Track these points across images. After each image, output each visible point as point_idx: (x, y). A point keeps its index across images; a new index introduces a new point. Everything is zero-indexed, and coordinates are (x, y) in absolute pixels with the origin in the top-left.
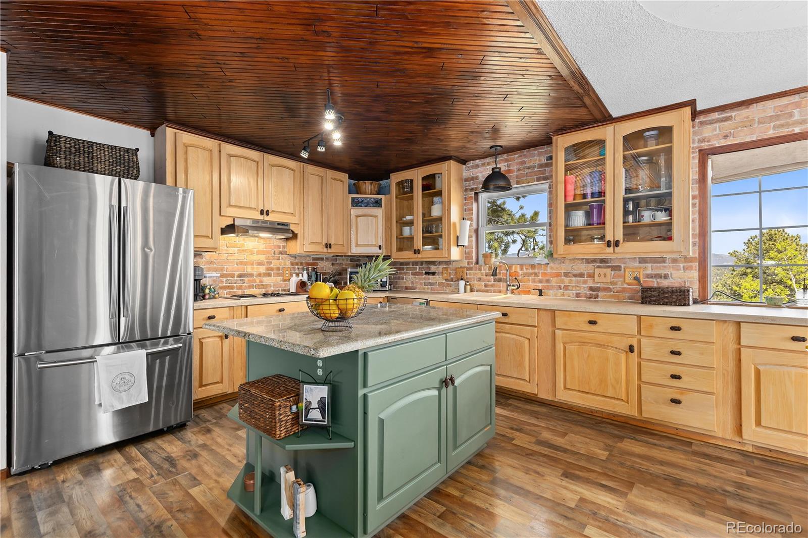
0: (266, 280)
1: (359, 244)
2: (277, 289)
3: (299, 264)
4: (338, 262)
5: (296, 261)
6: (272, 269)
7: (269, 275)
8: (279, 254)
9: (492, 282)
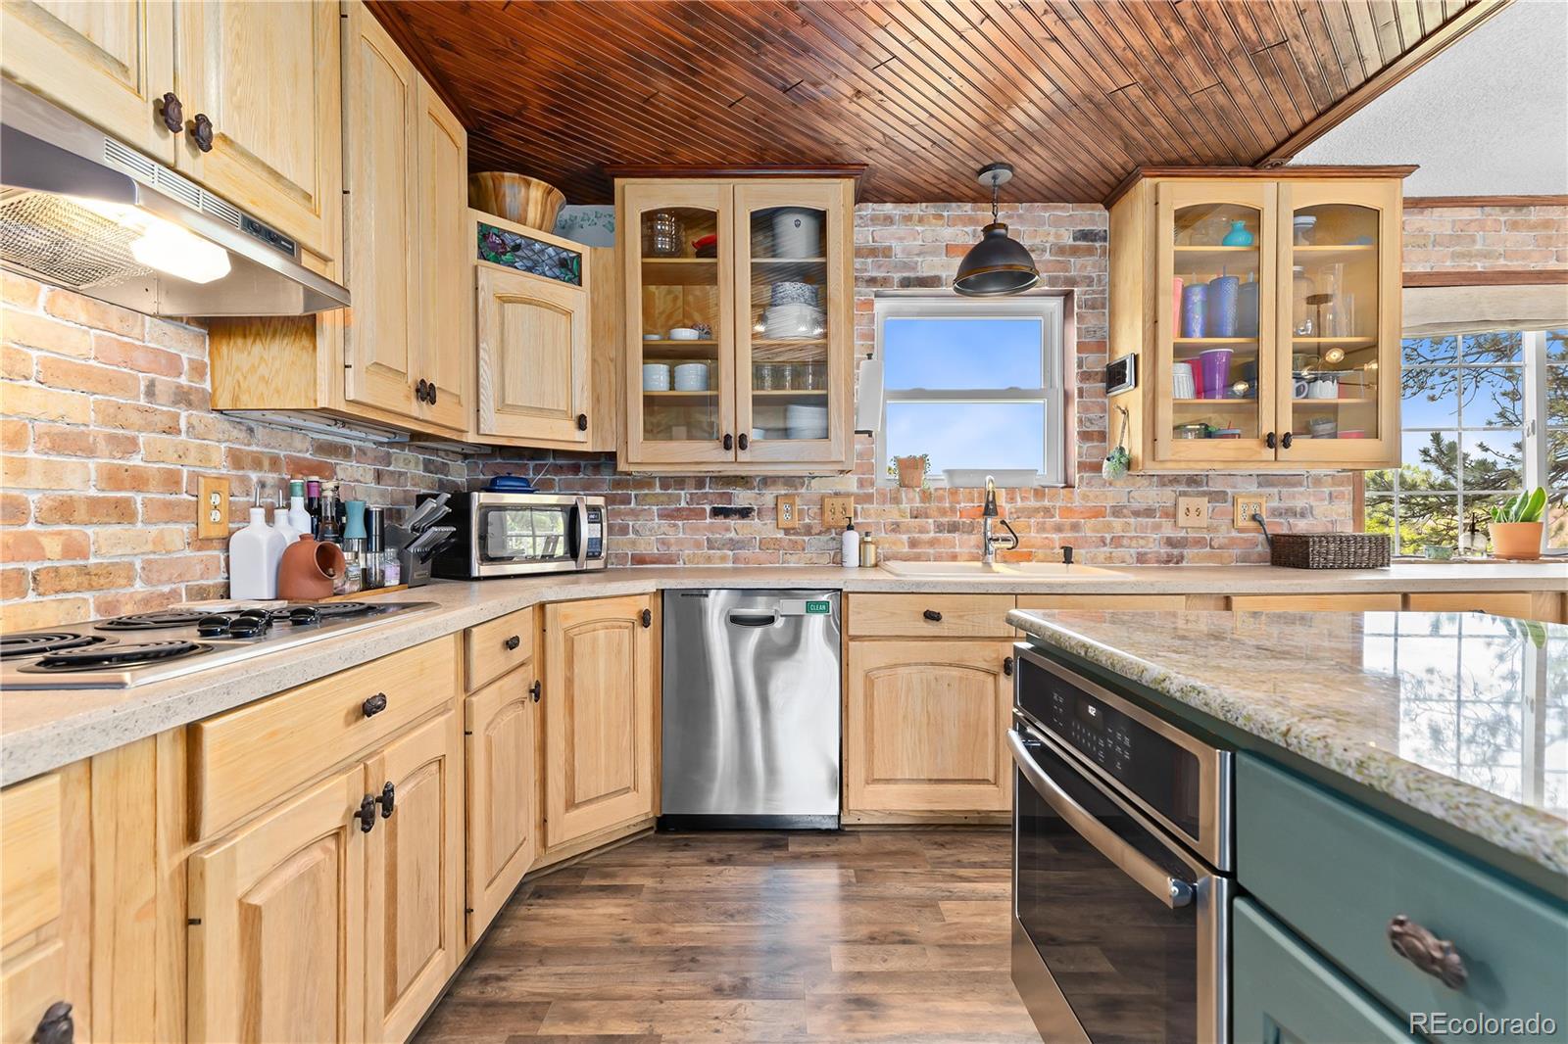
0: (104, 541)
1: (509, 401)
2: (166, 589)
3: (266, 464)
4: (391, 468)
5: (254, 448)
6: (139, 481)
7: (123, 512)
8: (175, 403)
9: (932, 534)
